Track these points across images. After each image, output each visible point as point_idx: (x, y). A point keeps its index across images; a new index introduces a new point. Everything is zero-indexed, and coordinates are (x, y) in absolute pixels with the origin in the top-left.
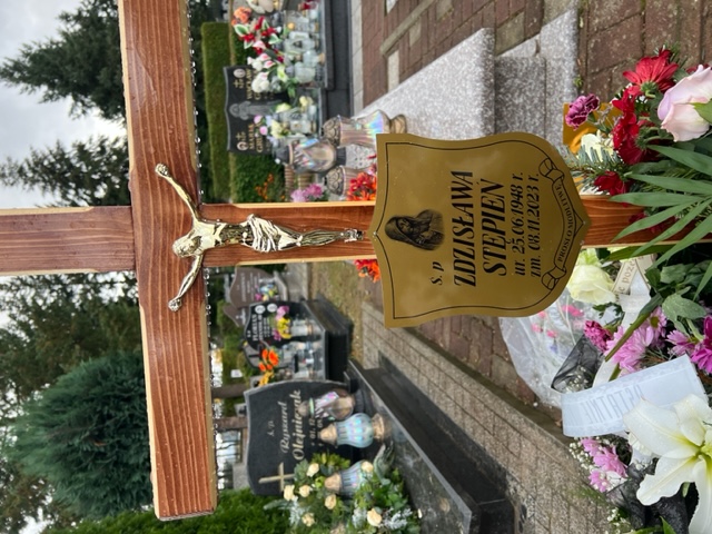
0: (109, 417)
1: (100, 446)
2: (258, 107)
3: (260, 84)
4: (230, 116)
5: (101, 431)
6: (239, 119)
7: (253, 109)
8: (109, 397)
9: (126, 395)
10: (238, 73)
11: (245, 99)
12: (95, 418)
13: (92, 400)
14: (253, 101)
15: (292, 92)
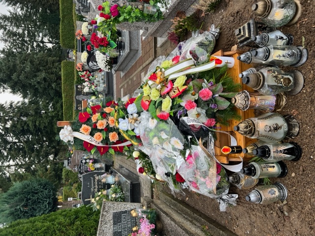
0: (30, 199)
1: (26, 209)
2: (85, 97)
3: (86, 90)
4: (76, 99)
5: (27, 204)
6: (79, 100)
7: (84, 97)
8: (29, 192)
9: (36, 191)
10: (79, 86)
11: (81, 94)
12: (25, 199)
13: (24, 194)
14: (84, 95)
15: (96, 93)
